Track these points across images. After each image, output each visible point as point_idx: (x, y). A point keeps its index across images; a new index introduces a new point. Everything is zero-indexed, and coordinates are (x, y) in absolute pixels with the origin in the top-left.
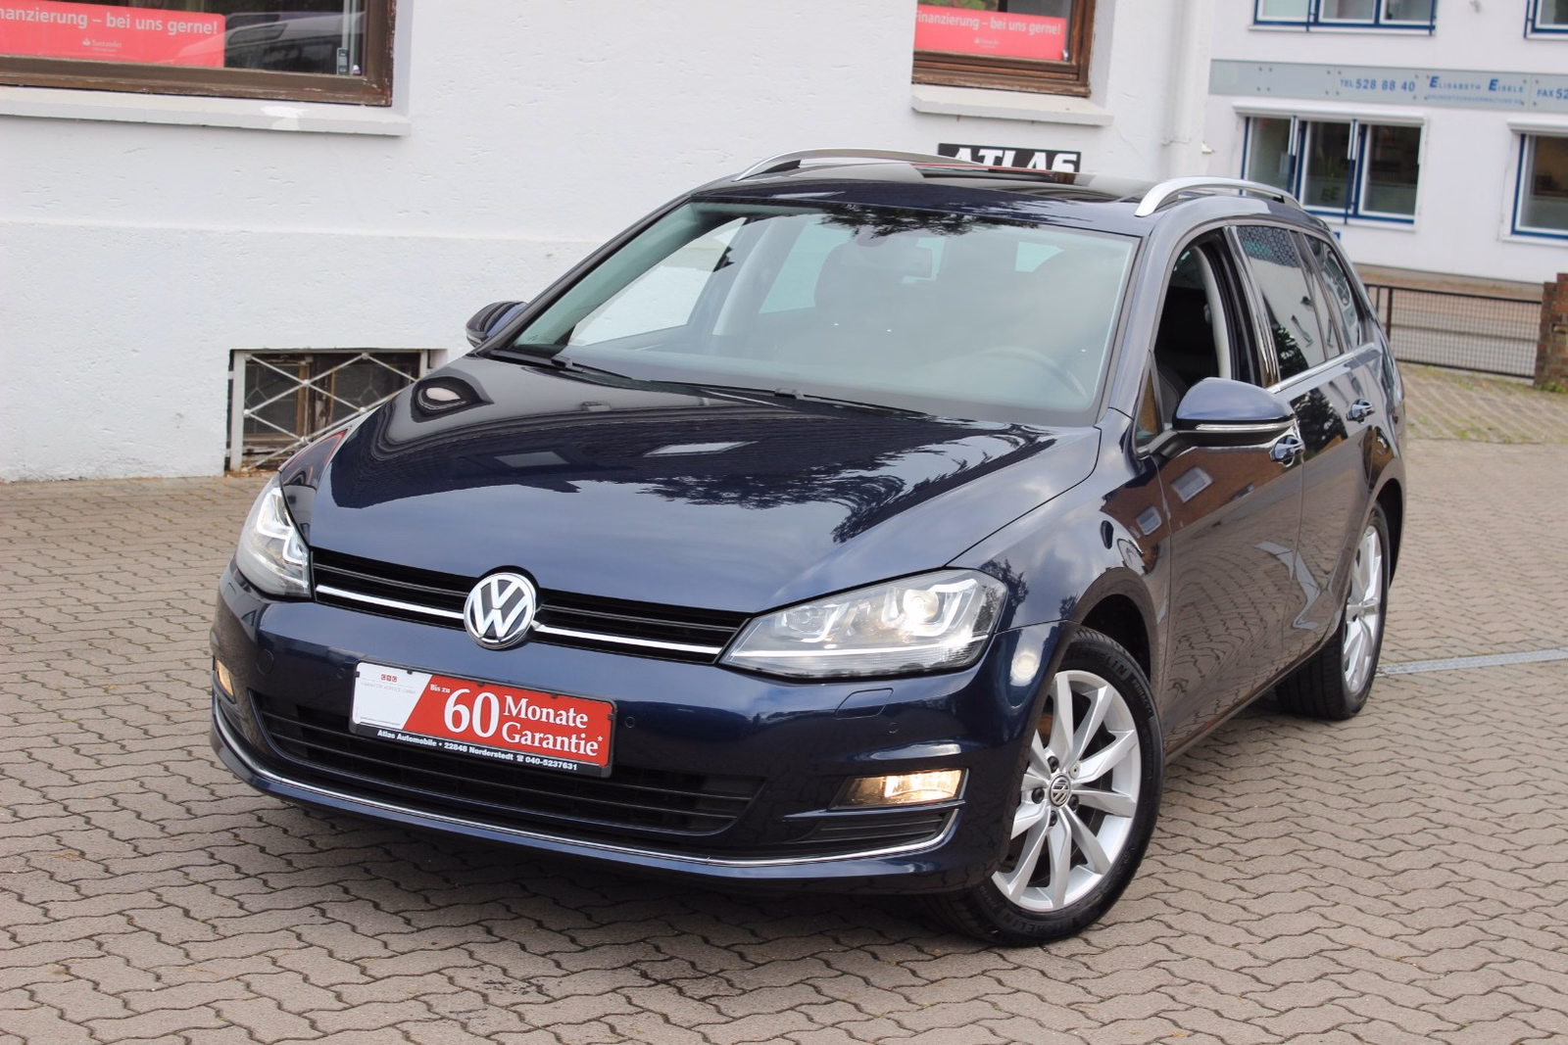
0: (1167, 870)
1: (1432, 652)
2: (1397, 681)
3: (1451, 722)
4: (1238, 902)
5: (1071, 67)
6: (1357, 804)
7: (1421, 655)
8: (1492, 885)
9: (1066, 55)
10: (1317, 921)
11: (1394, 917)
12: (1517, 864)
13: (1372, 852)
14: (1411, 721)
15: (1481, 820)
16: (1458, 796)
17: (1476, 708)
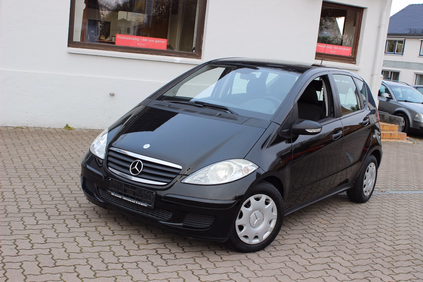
0: (303, 237)
1: (404, 189)
2: (392, 195)
3: (399, 206)
4: (315, 247)
5: (353, 58)
6: (362, 225)
7: (401, 189)
8: (383, 249)
9: (351, 55)
10: (333, 254)
11: (352, 255)
12: (393, 244)
13: (358, 237)
14: (389, 205)
15: (391, 232)
16: (388, 225)
17: (406, 203)
